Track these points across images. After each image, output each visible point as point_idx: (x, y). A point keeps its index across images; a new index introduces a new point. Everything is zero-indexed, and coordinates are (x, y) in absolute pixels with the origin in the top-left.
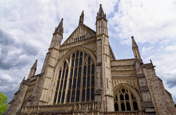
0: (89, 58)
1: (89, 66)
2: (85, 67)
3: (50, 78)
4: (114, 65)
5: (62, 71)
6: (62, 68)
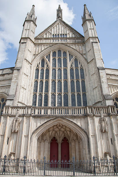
0: (76, 60)
1: (77, 70)
2: (72, 70)
3: (27, 75)
4: (107, 73)
5: (40, 69)
6: (40, 66)
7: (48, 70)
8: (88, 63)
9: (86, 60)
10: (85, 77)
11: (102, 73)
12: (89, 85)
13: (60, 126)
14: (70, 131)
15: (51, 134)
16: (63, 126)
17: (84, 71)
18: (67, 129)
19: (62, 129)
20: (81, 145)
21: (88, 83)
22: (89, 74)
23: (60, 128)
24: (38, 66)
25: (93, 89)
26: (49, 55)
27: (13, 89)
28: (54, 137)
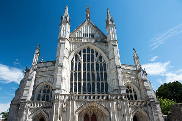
0: (100, 57)
2: (97, 65)
3: (66, 69)
4: (123, 68)
5: (74, 63)
6: (74, 60)
7: (80, 64)
8: (109, 60)
9: (108, 57)
10: (107, 70)
11: (119, 70)
12: (109, 77)
13: (91, 106)
14: (98, 110)
15: (85, 112)
16: (93, 106)
17: (106, 65)
18: (96, 108)
19: (93, 109)
20: (105, 119)
21: (109, 75)
22: (110, 69)
23: (91, 107)
24: (72, 60)
25: (113, 80)
26: (81, 51)
27: (59, 81)
28: (87, 114)
